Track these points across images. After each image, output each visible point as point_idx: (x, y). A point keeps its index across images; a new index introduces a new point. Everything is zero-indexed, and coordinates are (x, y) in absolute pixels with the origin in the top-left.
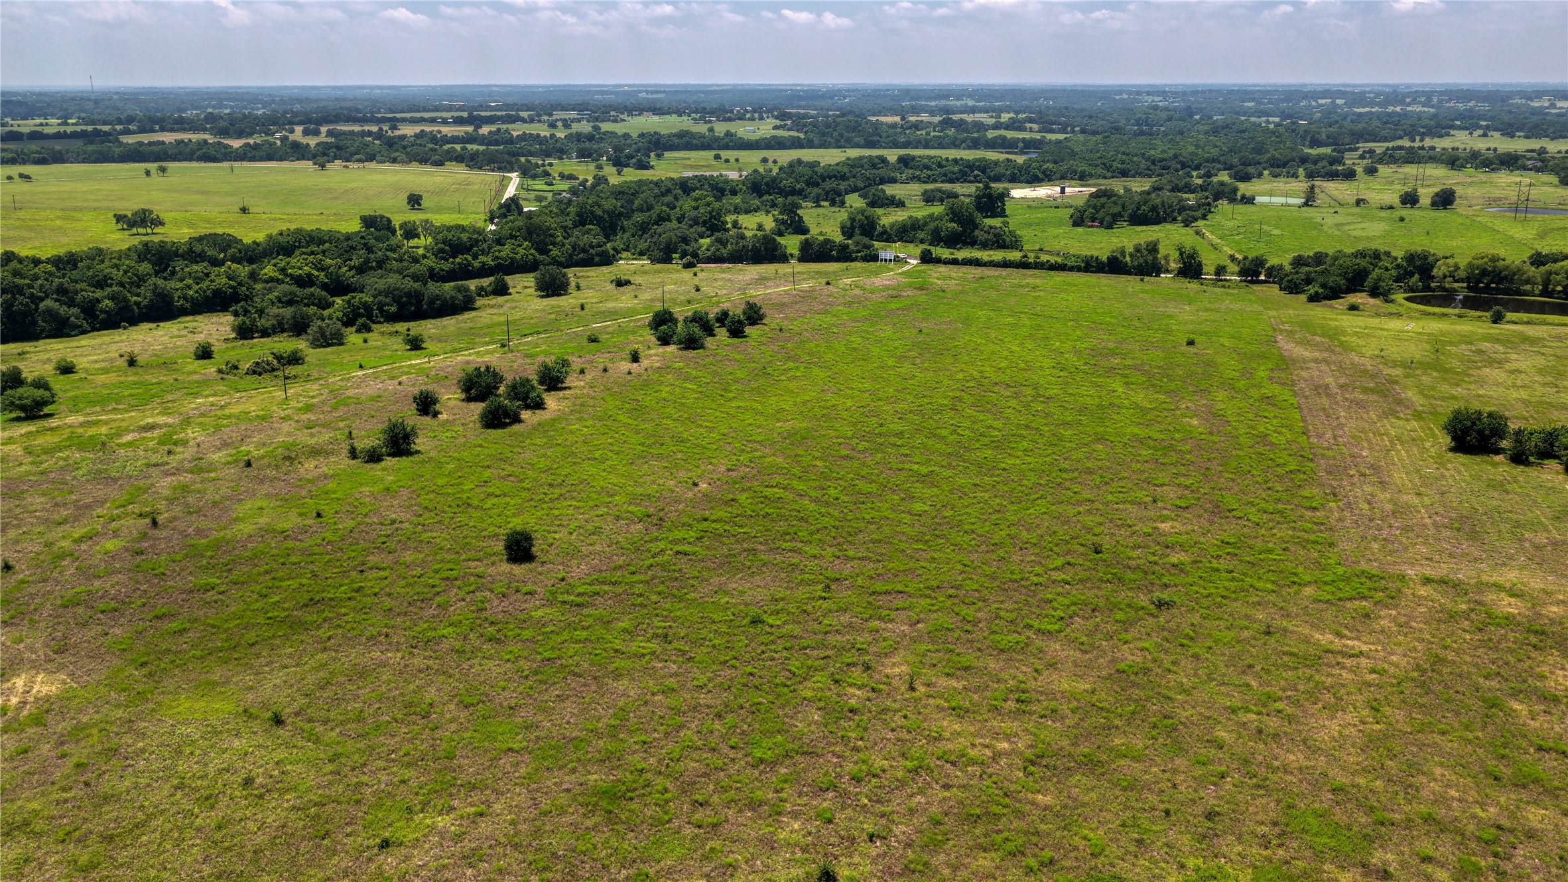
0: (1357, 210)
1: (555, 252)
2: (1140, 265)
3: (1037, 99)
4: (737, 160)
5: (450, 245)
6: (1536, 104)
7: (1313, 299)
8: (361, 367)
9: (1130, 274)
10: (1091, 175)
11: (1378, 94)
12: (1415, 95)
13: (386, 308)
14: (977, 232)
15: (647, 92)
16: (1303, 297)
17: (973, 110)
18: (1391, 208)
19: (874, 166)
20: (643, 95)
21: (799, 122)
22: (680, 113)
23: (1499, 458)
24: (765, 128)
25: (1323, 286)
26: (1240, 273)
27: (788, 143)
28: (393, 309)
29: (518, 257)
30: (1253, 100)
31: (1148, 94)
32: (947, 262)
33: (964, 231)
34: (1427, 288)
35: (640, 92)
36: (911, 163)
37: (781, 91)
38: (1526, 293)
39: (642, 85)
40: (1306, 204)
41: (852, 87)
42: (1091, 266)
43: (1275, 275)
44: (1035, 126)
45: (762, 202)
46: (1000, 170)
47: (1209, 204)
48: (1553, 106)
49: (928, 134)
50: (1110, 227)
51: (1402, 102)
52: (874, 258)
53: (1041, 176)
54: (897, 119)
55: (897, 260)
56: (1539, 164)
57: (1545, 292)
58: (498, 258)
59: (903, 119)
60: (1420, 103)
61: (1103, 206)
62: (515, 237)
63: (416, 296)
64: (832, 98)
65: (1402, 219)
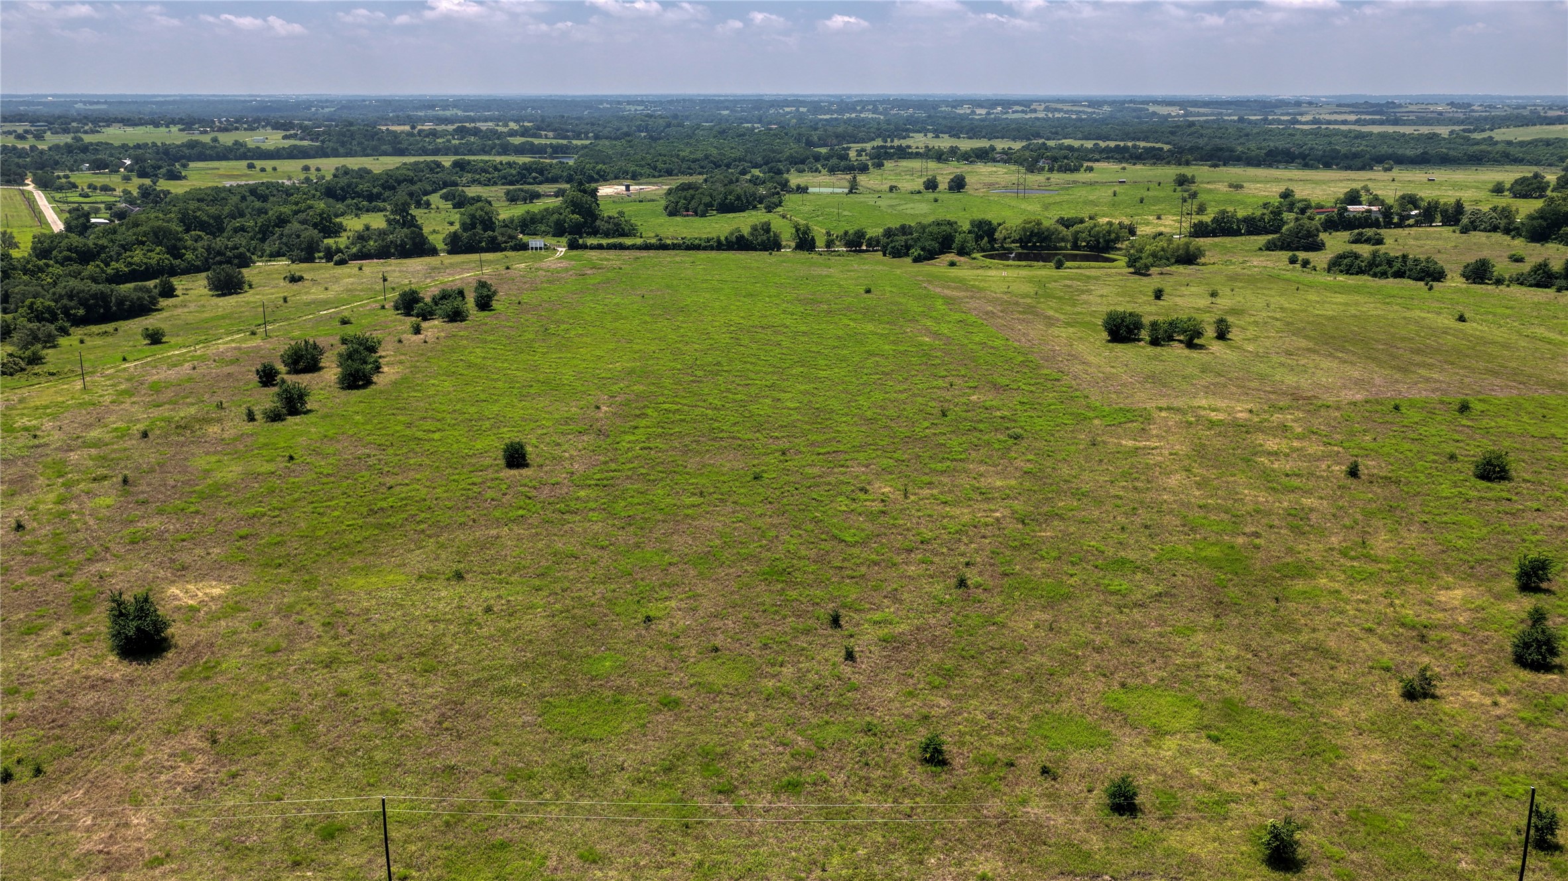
0: (893, 195)
1: (189, 256)
2: (763, 242)
3: (525, 109)
4: (275, 169)
5: (76, 252)
6: (960, 111)
7: (917, 260)
8: (124, 359)
9: (755, 249)
10: (641, 175)
11: (832, 103)
12: (864, 104)
13: (72, 312)
14: (598, 223)
15: (85, 103)
16: (909, 260)
17: (473, 120)
18: (919, 192)
19: (432, 170)
20: (79, 106)
21: (307, 132)
22: (157, 125)
23: (1142, 343)
24: (273, 139)
25: (923, 249)
26: (846, 245)
27: (313, 152)
28: (81, 312)
29: (153, 262)
30: (727, 108)
31: (629, 103)
32: (592, 248)
33: (586, 222)
34: (993, 249)
35: (76, 102)
36: (468, 168)
37: (245, 101)
38: (1061, 248)
39: (77, 96)
40: (850, 192)
41: (324, 98)
42: (720, 246)
43: (874, 244)
44: (551, 134)
45: (348, 206)
46: (555, 172)
47: (778, 193)
48: (973, 112)
49: (449, 141)
50: (703, 215)
51: (854, 110)
52: (524, 247)
53: (596, 176)
54: (407, 128)
55: (546, 248)
56: (1005, 157)
57: (1076, 246)
58: (130, 264)
59: (413, 127)
60: (869, 110)
61: (693, 197)
62: (143, 243)
63: (103, 298)
64: (309, 108)
65: (936, 200)
